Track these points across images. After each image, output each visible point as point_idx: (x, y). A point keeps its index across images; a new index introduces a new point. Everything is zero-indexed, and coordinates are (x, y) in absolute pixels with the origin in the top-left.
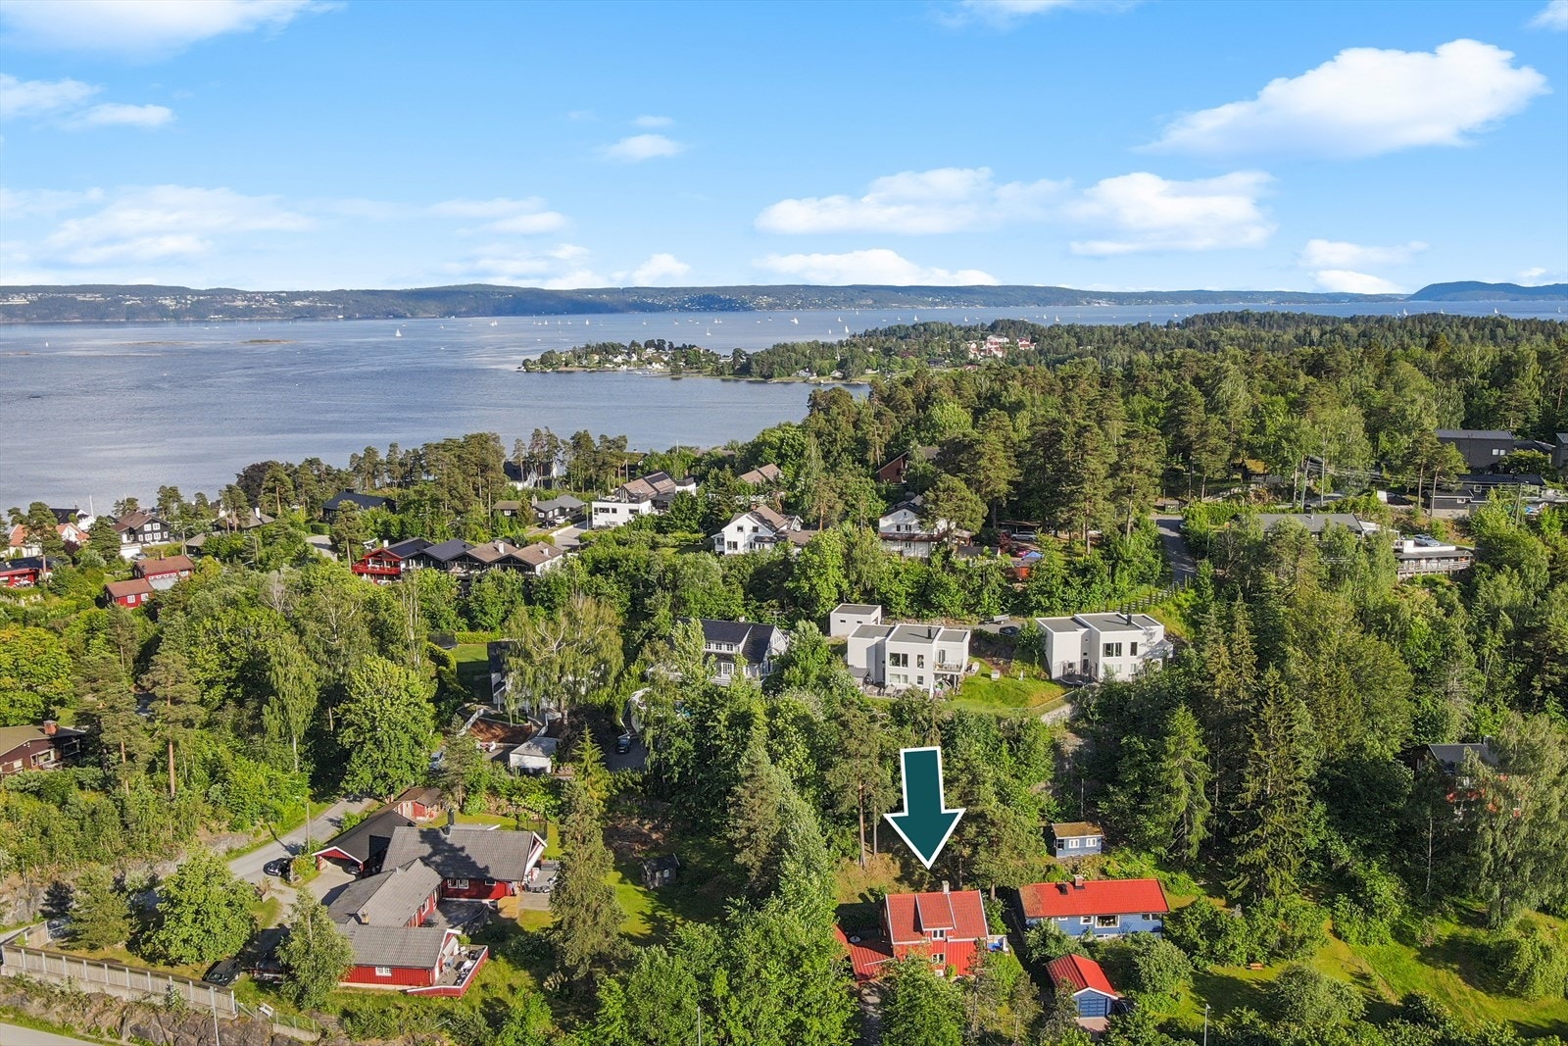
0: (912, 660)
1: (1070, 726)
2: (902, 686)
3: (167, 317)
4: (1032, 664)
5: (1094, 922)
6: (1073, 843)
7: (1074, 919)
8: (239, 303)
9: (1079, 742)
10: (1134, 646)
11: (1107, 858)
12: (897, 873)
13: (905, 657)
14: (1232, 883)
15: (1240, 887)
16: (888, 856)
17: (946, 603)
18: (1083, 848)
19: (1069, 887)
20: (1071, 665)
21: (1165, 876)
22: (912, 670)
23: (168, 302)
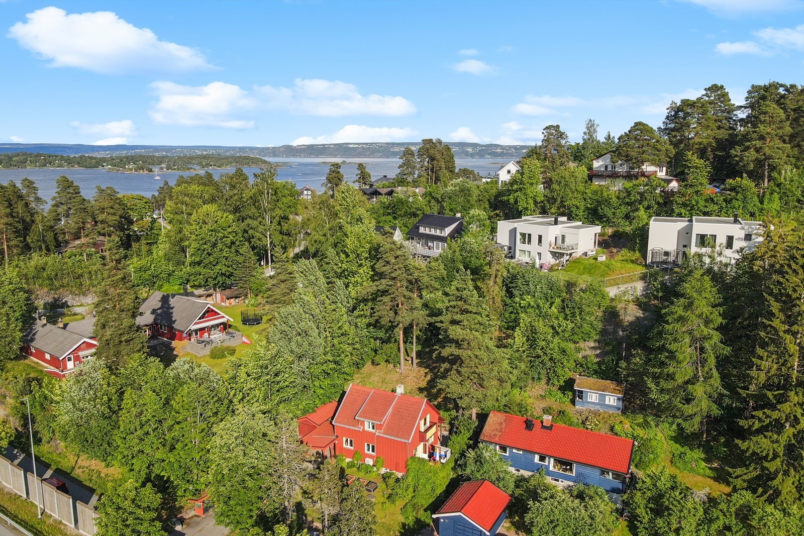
0: (535, 239)
1: (638, 303)
2: (525, 259)
3: (468, 156)
4: (634, 251)
5: (551, 464)
6: (593, 397)
7: (529, 455)
8: (498, 150)
9: (640, 314)
10: (730, 240)
11: (622, 418)
12: (423, 384)
13: (530, 235)
14: (739, 471)
15: (746, 477)
16: (423, 371)
17: (610, 215)
18: (602, 403)
19: (537, 425)
20: (667, 254)
21: (678, 448)
22: (534, 247)
23: (470, 150)
